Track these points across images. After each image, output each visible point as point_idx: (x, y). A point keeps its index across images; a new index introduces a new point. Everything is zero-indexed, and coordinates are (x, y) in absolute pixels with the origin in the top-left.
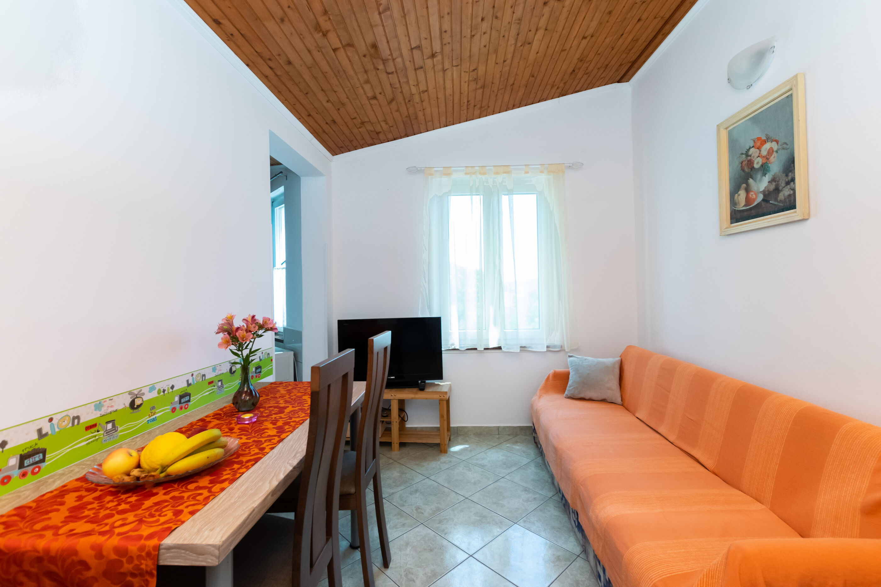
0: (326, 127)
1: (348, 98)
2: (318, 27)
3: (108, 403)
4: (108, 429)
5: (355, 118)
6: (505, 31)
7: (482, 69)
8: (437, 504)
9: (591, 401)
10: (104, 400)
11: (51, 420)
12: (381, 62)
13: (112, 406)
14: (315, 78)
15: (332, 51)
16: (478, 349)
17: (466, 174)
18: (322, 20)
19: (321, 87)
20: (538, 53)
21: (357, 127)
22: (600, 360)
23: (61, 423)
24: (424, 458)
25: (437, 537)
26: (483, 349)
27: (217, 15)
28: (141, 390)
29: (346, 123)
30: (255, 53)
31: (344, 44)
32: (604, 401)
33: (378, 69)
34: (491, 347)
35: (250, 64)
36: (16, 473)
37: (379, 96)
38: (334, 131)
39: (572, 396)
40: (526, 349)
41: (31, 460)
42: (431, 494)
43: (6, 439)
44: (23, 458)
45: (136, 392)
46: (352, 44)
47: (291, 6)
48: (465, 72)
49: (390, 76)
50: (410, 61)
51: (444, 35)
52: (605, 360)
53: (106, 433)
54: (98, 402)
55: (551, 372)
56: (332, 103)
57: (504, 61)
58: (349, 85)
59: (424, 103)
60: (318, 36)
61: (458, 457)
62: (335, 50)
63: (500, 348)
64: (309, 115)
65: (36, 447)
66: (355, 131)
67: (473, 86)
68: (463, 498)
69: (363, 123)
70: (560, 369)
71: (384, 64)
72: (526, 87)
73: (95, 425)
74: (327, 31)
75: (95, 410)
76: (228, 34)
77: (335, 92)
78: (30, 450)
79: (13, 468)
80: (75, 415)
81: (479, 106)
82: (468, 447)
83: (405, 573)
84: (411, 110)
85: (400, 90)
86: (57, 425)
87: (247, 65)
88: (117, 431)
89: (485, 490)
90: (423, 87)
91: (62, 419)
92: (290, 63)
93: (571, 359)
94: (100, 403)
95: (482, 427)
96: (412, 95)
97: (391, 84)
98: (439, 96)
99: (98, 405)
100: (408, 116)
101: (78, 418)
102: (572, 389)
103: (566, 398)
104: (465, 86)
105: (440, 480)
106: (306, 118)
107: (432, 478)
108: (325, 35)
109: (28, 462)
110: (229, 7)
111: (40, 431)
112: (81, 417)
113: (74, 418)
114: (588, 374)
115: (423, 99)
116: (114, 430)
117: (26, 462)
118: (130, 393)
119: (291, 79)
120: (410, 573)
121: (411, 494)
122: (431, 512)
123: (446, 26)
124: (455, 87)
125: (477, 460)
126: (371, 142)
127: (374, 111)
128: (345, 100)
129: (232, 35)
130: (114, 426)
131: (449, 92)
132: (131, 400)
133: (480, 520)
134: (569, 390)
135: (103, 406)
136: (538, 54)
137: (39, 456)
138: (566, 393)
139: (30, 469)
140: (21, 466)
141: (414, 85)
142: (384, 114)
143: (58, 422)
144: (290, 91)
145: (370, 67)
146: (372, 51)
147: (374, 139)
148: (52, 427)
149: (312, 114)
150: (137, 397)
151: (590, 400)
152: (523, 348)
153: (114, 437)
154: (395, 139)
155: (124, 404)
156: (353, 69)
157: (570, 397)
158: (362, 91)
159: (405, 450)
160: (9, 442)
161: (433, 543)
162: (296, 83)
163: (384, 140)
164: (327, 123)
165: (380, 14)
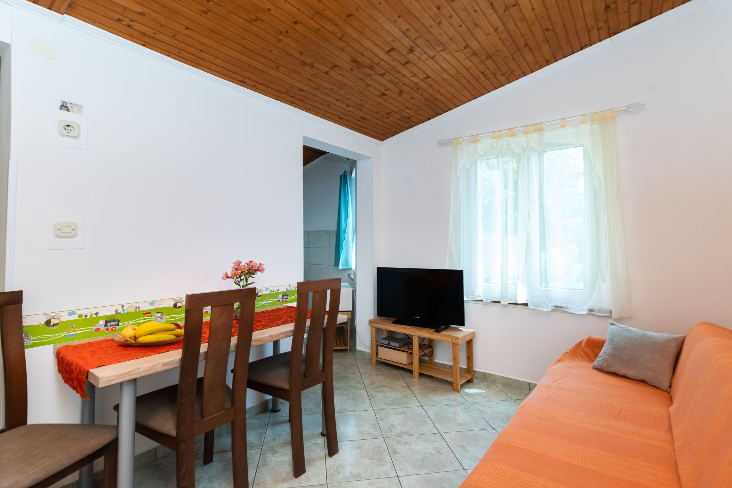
0: (359, 123)
1: (361, 100)
2: (304, 64)
3: (158, 302)
4: (157, 316)
5: (379, 112)
6: (472, 7)
7: (474, 44)
8: (410, 428)
9: (624, 379)
10: (156, 301)
11: (123, 306)
12: (369, 70)
13: (161, 305)
14: (327, 94)
15: (325, 74)
16: (501, 303)
17: (493, 138)
18: (303, 58)
19: (335, 99)
20: (533, 9)
21: (386, 118)
22: (649, 333)
23: (128, 309)
24: (434, 390)
25: (385, 452)
26: (507, 304)
27: (241, 78)
28: (182, 299)
29: (374, 117)
30: (277, 91)
31: (330, 67)
32: (643, 382)
33: (370, 75)
34: (519, 302)
35: (278, 98)
36: (103, 328)
37: (386, 92)
38: (369, 125)
39: (600, 368)
40: (562, 309)
41: (111, 324)
42: (412, 420)
43: (98, 312)
44: (106, 322)
45: (178, 299)
46: (336, 65)
47: (276, 58)
48: (456, 52)
49: (384, 76)
50: (393, 61)
51: (408, 34)
52: (655, 334)
53: (157, 318)
54: (152, 302)
55: (585, 337)
56: (352, 107)
57: (496, 30)
58: (356, 92)
59: (434, 87)
60: (307, 68)
61: (466, 398)
62: (327, 73)
63: (526, 305)
64: (341, 118)
65: (114, 318)
66: (387, 121)
67: (475, 60)
68: (437, 432)
69: (388, 114)
70: (596, 336)
71: (371, 70)
72: (548, 41)
73: (150, 313)
74: (312, 64)
75: (150, 305)
76: (253, 86)
77: (348, 99)
78: (111, 319)
79: (101, 325)
80: (137, 306)
81: (499, 73)
82: (485, 393)
83: (339, 465)
84: (425, 94)
85: (402, 83)
86: (127, 310)
87: (276, 99)
88: (164, 318)
89: (463, 432)
90: (422, 76)
91: (130, 307)
92: (302, 90)
93: (613, 327)
94: (153, 302)
95: (512, 379)
96: (416, 84)
97: (389, 82)
98: (445, 77)
99: (152, 303)
100: (427, 100)
101: (139, 308)
102: (601, 360)
103: (593, 368)
104: (467, 63)
105: (430, 412)
106: (340, 121)
107: (425, 408)
108: (312, 66)
109: (110, 324)
110: (243, 72)
111: (116, 311)
112: (141, 308)
113: (136, 308)
114: (624, 347)
115: (430, 84)
116: (162, 317)
117: (109, 324)
118: (174, 299)
119: (310, 99)
120: (342, 467)
121: (396, 414)
122: (399, 432)
123: (404, 26)
124: (455, 66)
125: (483, 406)
126: (407, 126)
127: (390, 103)
128: (360, 102)
129: (255, 86)
130: (162, 315)
131: (452, 72)
132: (174, 303)
133: (433, 454)
134: (598, 360)
135: (155, 304)
136: (536, 10)
137: (116, 323)
138: (595, 363)
139: (110, 328)
140: (106, 325)
141: (412, 77)
142: (401, 103)
143: (127, 308)
144: (316, 107)
145: (360, 75)
146: (355, 64)
147: (408, 123)
148: (124, 310)
149: (342, 117)
150: (178, 302)
151: (624, 377)
152: (558, 308)
153: (162, 321)
154: (429, 119)
155: (169, 305)
156: (350, 80)
157: (598, 368)
158: (369, 93)
159: (423, 380)
160: (100, 313)
161: (378, 455)
162: (316, 101)
163: (419, 122)
164: (358, 120)
165: (340, 39)
